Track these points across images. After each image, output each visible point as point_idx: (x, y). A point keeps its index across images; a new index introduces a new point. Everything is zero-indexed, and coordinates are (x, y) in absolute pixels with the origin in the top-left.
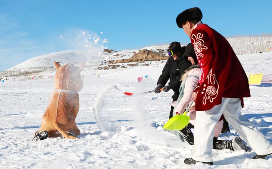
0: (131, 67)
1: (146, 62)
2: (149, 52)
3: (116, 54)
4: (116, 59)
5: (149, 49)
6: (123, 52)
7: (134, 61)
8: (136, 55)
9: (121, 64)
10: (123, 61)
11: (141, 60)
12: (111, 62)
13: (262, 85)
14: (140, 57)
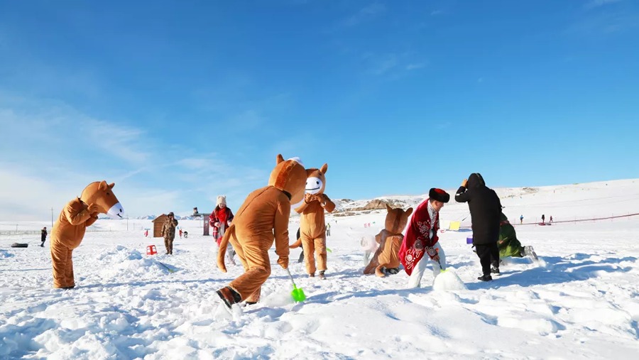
0: (364, 214)
1: (378, 211)
2: (380, 202)
3: (352, 203)
4: (353, 207)
5: (380, 199)
6: (359, 201)
7: (367, 209)
8: (369, 204)
9: (356, 212)
10: (358, 209)
11: (373, 208)
12: (348, 210)
13: (460, 230)
14: (373, 205)
